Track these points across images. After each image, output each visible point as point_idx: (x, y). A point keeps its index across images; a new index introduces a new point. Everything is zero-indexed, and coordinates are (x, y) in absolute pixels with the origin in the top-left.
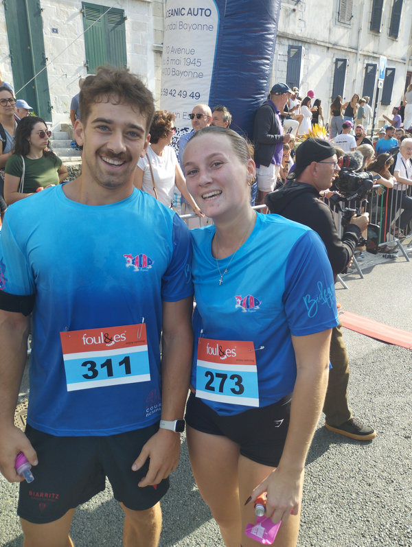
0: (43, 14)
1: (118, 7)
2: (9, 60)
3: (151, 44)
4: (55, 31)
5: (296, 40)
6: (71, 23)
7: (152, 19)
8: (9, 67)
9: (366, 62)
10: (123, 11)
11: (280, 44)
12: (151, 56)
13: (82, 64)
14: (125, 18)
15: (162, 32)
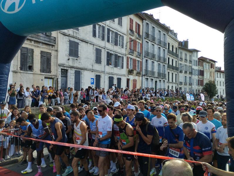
3: (11, 69)
5: (78, 69)
9: (109, 76)
11: (71, 70)
12: (11, 73)
15: (17, 66)
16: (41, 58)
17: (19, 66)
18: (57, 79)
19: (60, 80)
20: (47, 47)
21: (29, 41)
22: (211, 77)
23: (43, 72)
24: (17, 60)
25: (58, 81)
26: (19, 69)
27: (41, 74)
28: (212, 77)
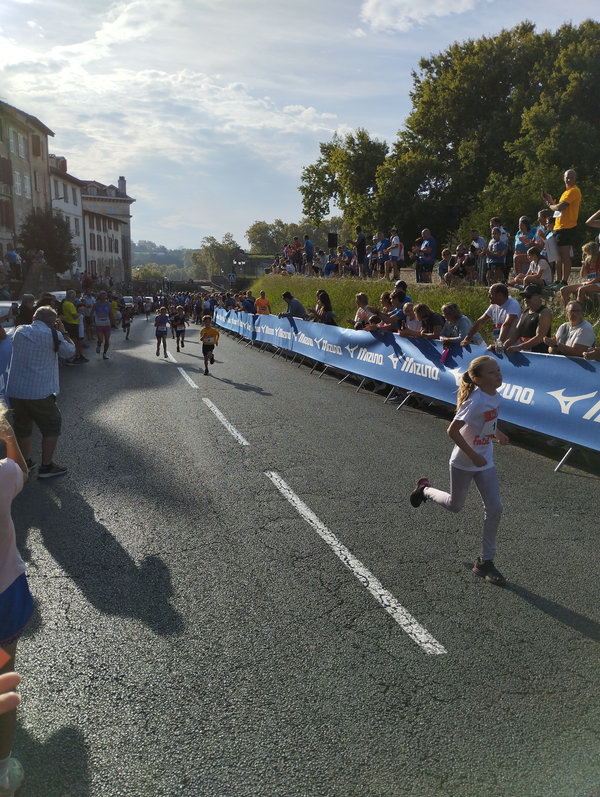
22: (38, 193)
28: (42, 196)
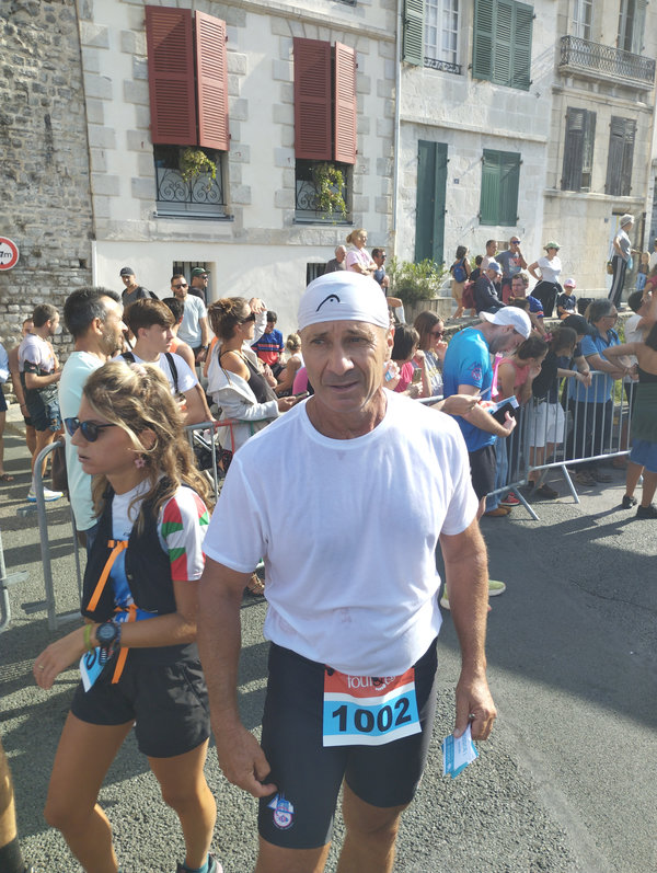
0: (449, 165)
1: (515, 151)
2: (414, 215)
3: (542, 188)
4: (456, 181)
6: (471, 171)
7: (546, 160)
8: (413, 221)
10: (519, 155)
12: (541, 202)
13: (476, 214)
14: (521, 162)
15: (556, 174)
16: (611, 140)
17: (560, 177)
18: (644, 215)
19: (649, 219)
20: (627, 102)
21: (587, 85)
23: (612, 193)
24: (555, 155)
25: (644, 221)
26: (559, 185)
27: (605, 202)
